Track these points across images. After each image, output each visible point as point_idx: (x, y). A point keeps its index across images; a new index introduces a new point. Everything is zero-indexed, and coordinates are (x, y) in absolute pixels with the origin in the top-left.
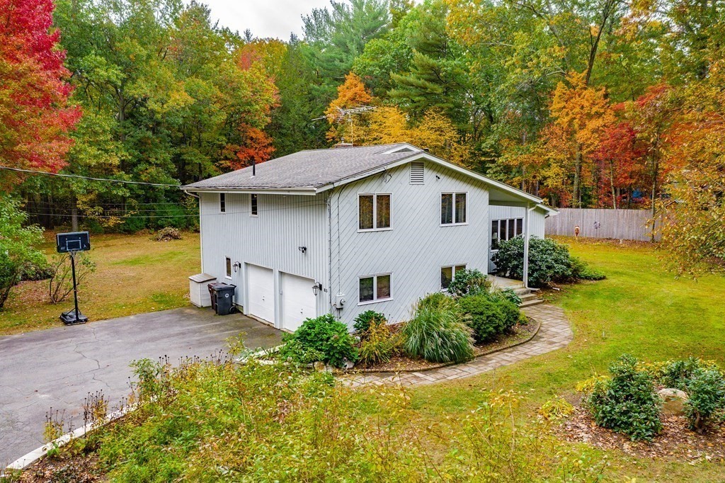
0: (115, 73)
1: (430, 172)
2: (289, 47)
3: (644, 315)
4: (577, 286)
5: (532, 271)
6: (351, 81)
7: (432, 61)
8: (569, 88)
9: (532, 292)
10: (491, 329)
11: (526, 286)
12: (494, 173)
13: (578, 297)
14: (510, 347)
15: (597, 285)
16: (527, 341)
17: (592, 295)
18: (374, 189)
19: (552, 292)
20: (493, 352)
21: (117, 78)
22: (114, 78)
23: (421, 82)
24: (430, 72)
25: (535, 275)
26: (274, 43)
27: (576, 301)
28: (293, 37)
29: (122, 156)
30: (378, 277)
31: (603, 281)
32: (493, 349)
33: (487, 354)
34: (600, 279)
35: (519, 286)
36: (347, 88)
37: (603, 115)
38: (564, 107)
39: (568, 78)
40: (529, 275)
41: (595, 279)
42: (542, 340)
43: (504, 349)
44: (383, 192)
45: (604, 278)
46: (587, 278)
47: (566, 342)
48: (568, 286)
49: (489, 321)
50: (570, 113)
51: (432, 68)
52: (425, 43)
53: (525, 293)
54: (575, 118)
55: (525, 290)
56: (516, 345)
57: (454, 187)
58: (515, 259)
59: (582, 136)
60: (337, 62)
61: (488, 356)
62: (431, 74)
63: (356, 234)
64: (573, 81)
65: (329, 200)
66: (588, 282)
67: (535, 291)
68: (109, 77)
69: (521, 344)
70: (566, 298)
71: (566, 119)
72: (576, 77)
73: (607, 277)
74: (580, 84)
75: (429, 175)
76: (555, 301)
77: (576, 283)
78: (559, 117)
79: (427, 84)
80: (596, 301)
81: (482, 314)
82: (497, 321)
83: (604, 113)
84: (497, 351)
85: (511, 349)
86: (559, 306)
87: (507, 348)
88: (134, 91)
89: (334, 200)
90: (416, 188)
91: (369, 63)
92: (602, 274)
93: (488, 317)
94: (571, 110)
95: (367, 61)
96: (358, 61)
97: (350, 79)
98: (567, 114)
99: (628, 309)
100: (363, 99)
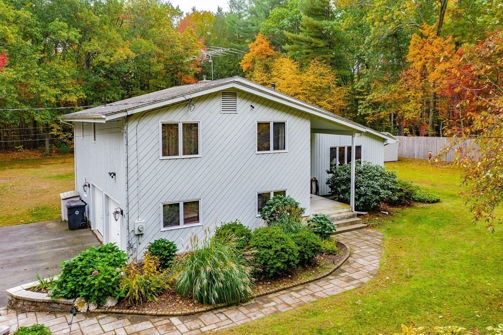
0: (74, 34)
1: (244, 101)
2: (217, 16)
3: (463, 246)
4: (408, 210)
5: (359, 195)
6: (259, 40)
7: (316, 22)
8: (422, 38)
9: (358, 215)
10: (279, 264)
11: (354, 210)
12: (364, 108)
13: (404, 222)
14: (302, 284)
15: (428, 208)
16: (324, 277)
17: (418, 220)
18: (179, 117)
19: (378, 216)
20: (279, 291)
21: (75, 37)
22: (73, 38)
23: (308, 38)
24: (316, 30)
25: (362, 199)
26: (207, 14)
27: (400, 227)
28: (219, 10)
29: (80, 95)
30: (185, 204)
31: (436, 204)
32: (281, 287)
33: (270, 293)
34: (434, 202)
35: (345, 210)
36: (257, 45)
37: (450, 59)
38: (418, 53)
39: (420, 30)
40: (356, 200)
41: (429, 202)
42: (342, 275)
43: (294, 286)
44: (190, 120)
45: (438, 201)
46: (421, 201)
47: (366, 280)
48: (399, 209)
49: (277, 256)
50: (423, 58)
51: (316, 27)
52: (312, 8)
53: (350, 217)
54: (427, 63)
55: (351, 214)
56: (310, 282)
57: (272, 116)
58: (344, 184)
59: (432, 76)
60: (250, 26)
61: (270, 296)
62: (316, 32)
63: (158, 161)
64: (426, 32)
65: (125, 128)
66: (421, 205)
67: (363, 215)
68: (69, 37)
69: (317, 279)
70: (391, 222)
71: (420, 63)
72: (429, 29)
73: (441, 200)
74: (431, 34)
75: (242, 105)
76: (379, 225)
77: (409, 206)
78: (413, 62)
79: (313, 40)
80: (420, 227)
81: (270, 247)
82: (287, 256)
83: (451, 57)
84: (284, 289)
85: (301, 287)
86: (381, 232)
87: (298, 285)
88: (88, 47)
89: (132, 128)
90: (229, 117)
91: (271, 26)
92: (436, 196)
93: (276, 252)
94: (424, 56)
95: (270, 24)
96: (264, 24)
97: (259, 38)
98: (421, 59)
99: (449, 237)
100: (267, 53)
